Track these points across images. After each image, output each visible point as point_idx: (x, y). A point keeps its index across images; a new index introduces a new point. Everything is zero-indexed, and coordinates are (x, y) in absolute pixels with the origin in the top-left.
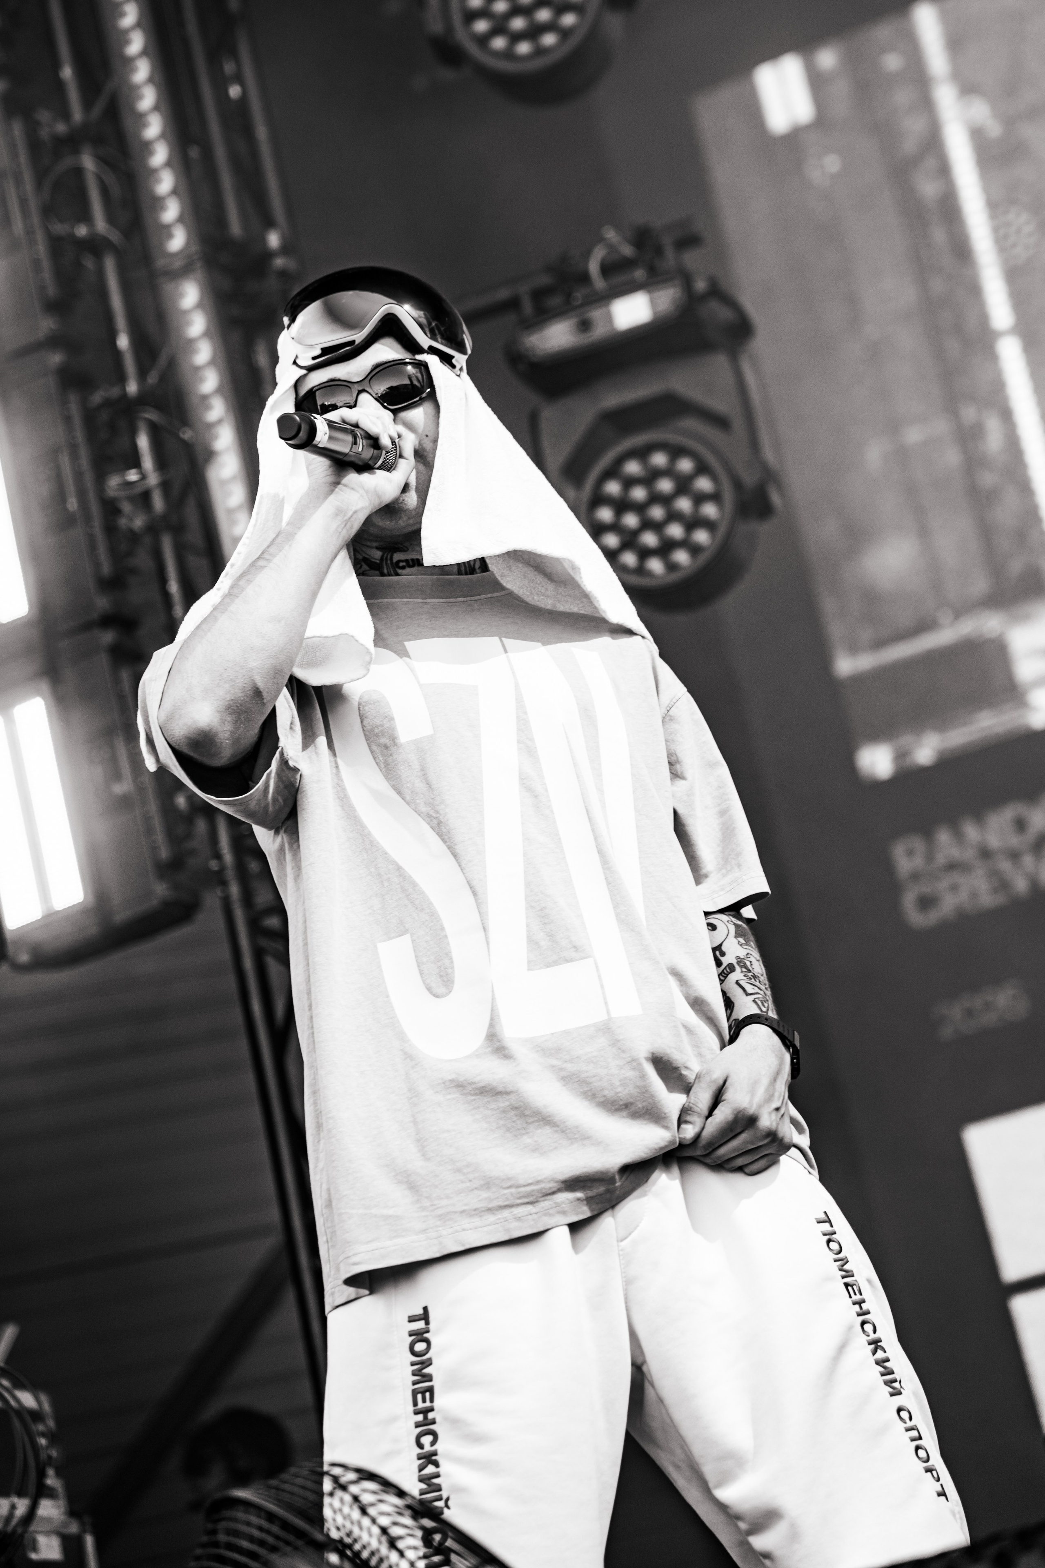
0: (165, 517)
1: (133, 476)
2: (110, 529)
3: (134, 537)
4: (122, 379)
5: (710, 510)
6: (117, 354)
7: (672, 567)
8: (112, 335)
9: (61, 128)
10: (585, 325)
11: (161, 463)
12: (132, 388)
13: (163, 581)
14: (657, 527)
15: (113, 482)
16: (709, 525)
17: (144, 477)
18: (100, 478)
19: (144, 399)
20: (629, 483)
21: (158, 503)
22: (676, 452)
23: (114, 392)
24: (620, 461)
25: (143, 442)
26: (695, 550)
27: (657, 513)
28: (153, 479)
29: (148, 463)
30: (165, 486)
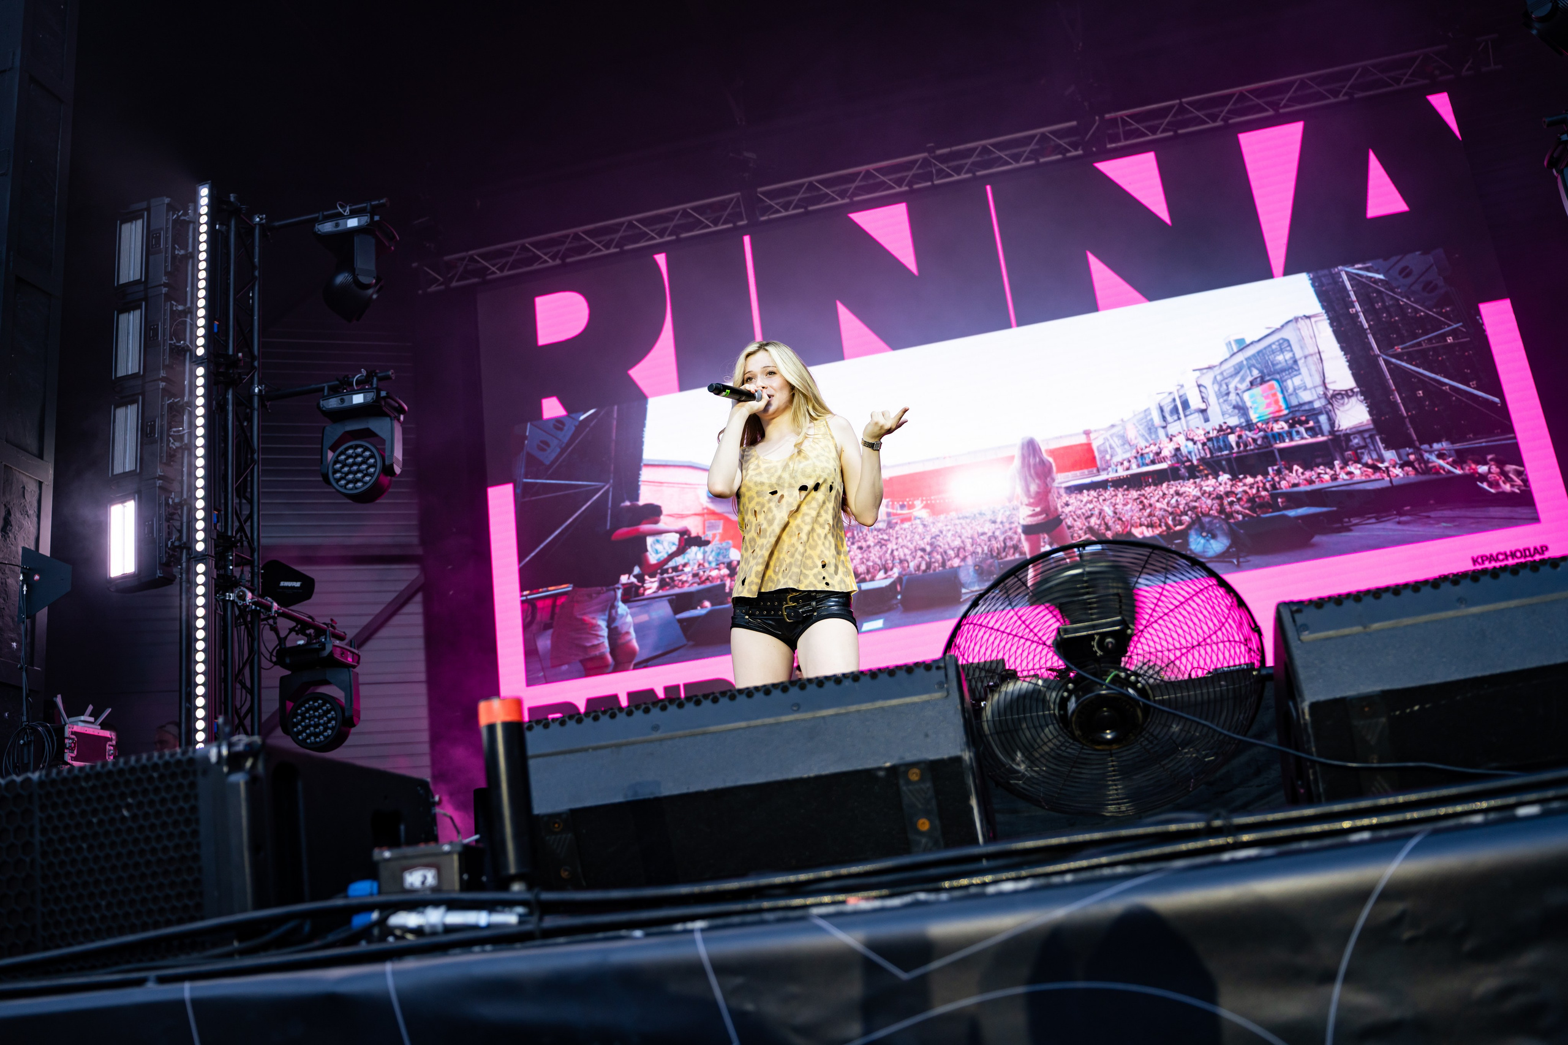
9: (180, 308)
10: (342, 401)
13: (183, 467)
16: (371, 475)
20: (349, 457)
22: (366, 449)
24: (347, 449)
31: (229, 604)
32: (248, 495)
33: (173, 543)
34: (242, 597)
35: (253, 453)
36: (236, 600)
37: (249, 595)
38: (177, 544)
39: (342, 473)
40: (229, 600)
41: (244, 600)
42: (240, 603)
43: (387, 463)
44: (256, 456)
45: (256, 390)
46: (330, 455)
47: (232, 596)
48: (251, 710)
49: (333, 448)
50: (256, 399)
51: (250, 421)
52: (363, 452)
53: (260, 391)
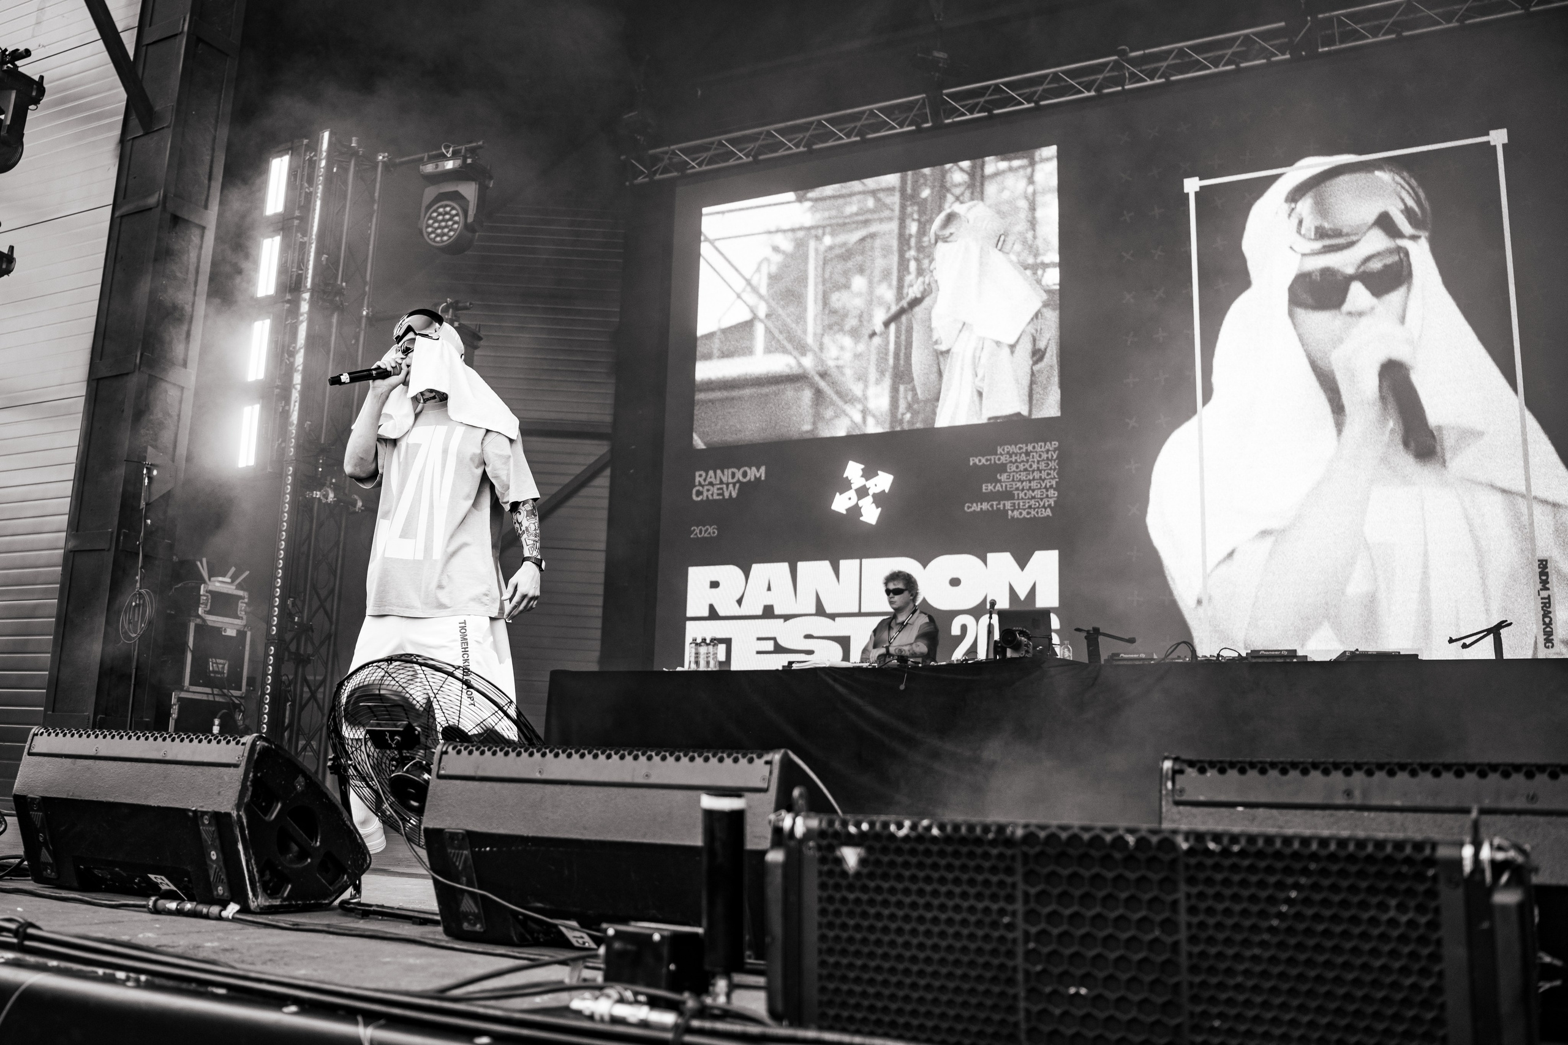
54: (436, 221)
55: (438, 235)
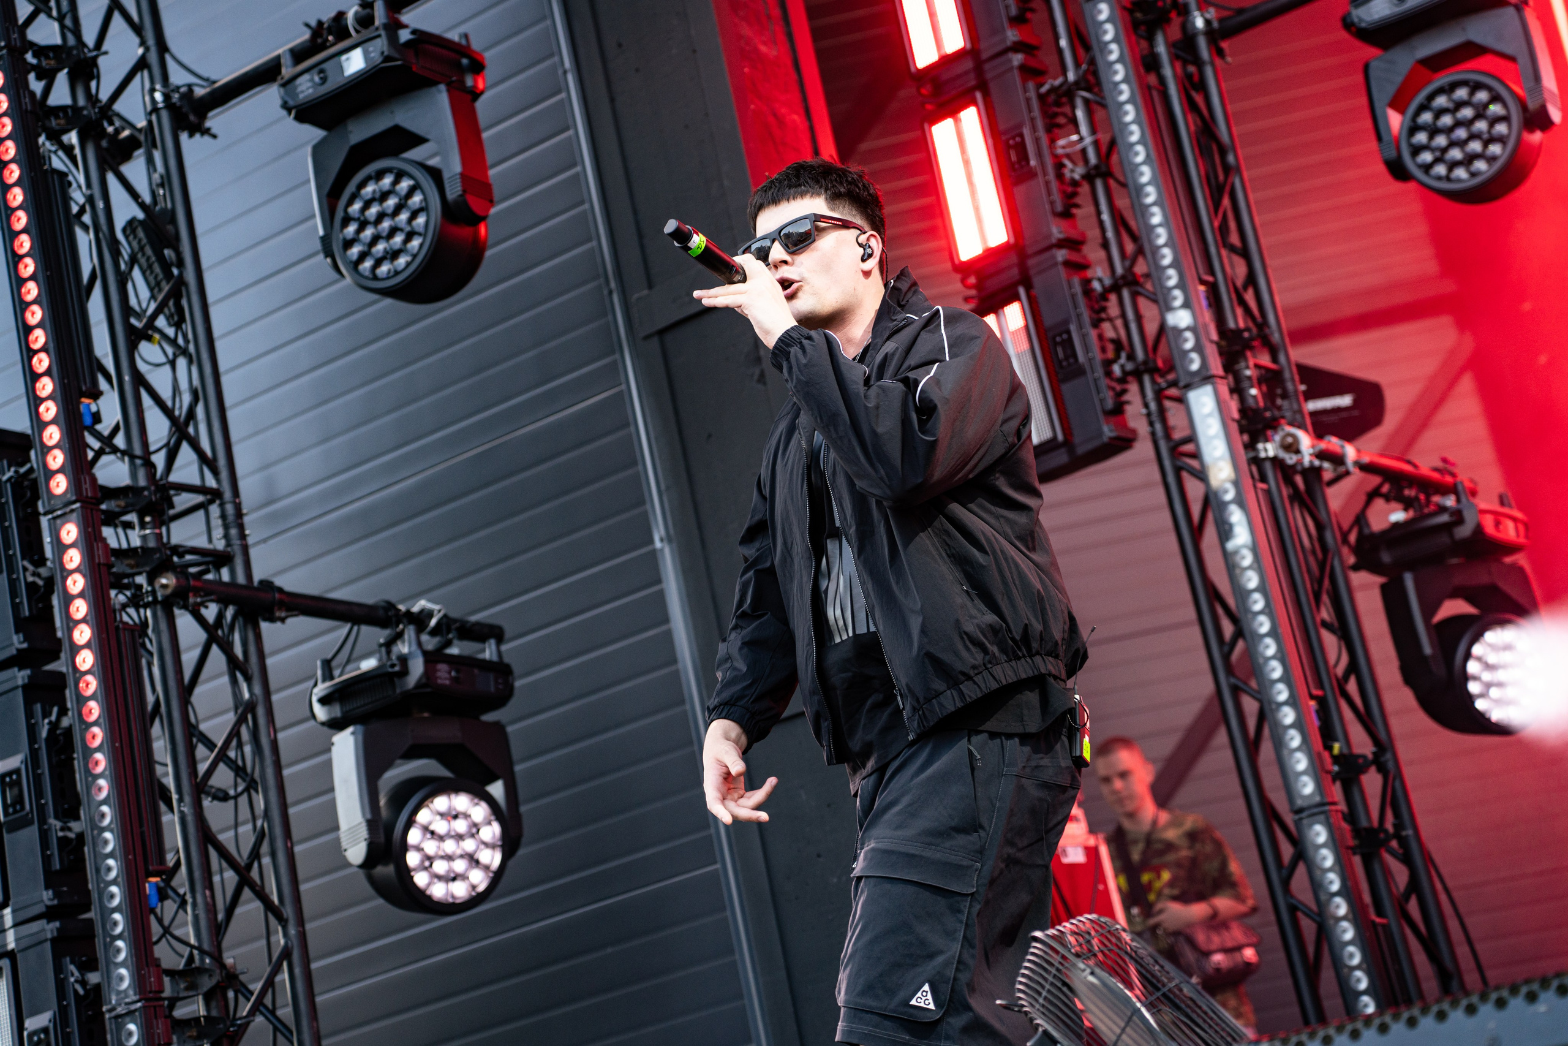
0: (1096, 167)
1: (1075, 137)
2: (1060, 176)
3: (1075, 183)
4: (1064, 71)
5: (1501, 128)
6: (1060, 51)
7: (1473, 175)
8: (1057, 38)
11: (1093, 130)
12: (1071, 76)
14: (1461, 144)
15: (1061, 142)
16: (1501, 140)
17: (1081, 139)
18: (1052, 141)
19: (1077, 85)
20: (1439, 113)
21: (1093, 159)
22: (1476, 87)
23: (1058, 81)
24: (1431, 97)
25: (1080, 114)
26: (1491, 159)
27: (1461, 133)
28: (1088, 140)
29: (1084, 129)
30: (1096, 144)
31: (1268, 467)
32: (1235, 239)
33: (1122, 367)
34: (1293, 447)
35: (1223, 151)
36: (1282, 454)
37: (1306, 442)
38: (1129, 367)
39: (1432, 150)
40: (1267, 458)
41: (1298, 451)
42: (1291, 459)
43: (1532, 105)
44: (1231, 158)
45: (1200, 23)
46: (1395, 121)
47: (1269, 449)
48: (1353, 668)
49: (1399, 103)
50: (1202, 43)
51: (1202, 87)
52: (1472, 93)
53: (1208, 22)
54: (1434, 131)
55: (1453, 165)
